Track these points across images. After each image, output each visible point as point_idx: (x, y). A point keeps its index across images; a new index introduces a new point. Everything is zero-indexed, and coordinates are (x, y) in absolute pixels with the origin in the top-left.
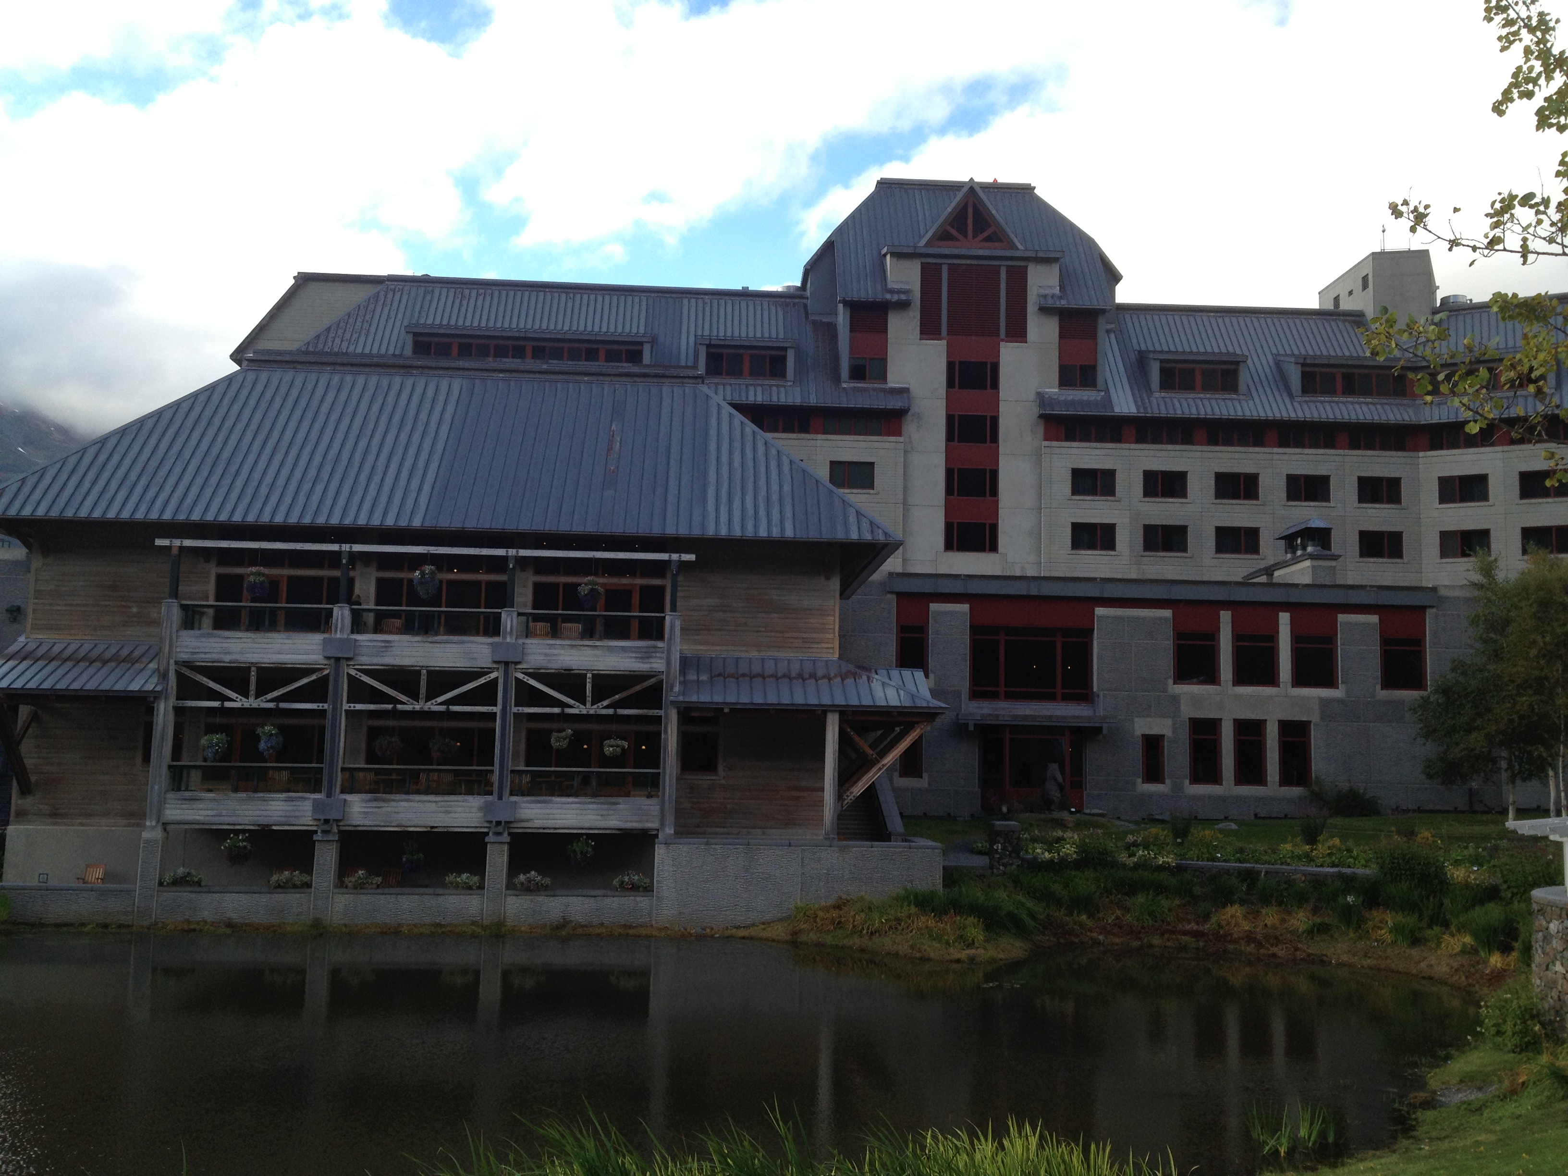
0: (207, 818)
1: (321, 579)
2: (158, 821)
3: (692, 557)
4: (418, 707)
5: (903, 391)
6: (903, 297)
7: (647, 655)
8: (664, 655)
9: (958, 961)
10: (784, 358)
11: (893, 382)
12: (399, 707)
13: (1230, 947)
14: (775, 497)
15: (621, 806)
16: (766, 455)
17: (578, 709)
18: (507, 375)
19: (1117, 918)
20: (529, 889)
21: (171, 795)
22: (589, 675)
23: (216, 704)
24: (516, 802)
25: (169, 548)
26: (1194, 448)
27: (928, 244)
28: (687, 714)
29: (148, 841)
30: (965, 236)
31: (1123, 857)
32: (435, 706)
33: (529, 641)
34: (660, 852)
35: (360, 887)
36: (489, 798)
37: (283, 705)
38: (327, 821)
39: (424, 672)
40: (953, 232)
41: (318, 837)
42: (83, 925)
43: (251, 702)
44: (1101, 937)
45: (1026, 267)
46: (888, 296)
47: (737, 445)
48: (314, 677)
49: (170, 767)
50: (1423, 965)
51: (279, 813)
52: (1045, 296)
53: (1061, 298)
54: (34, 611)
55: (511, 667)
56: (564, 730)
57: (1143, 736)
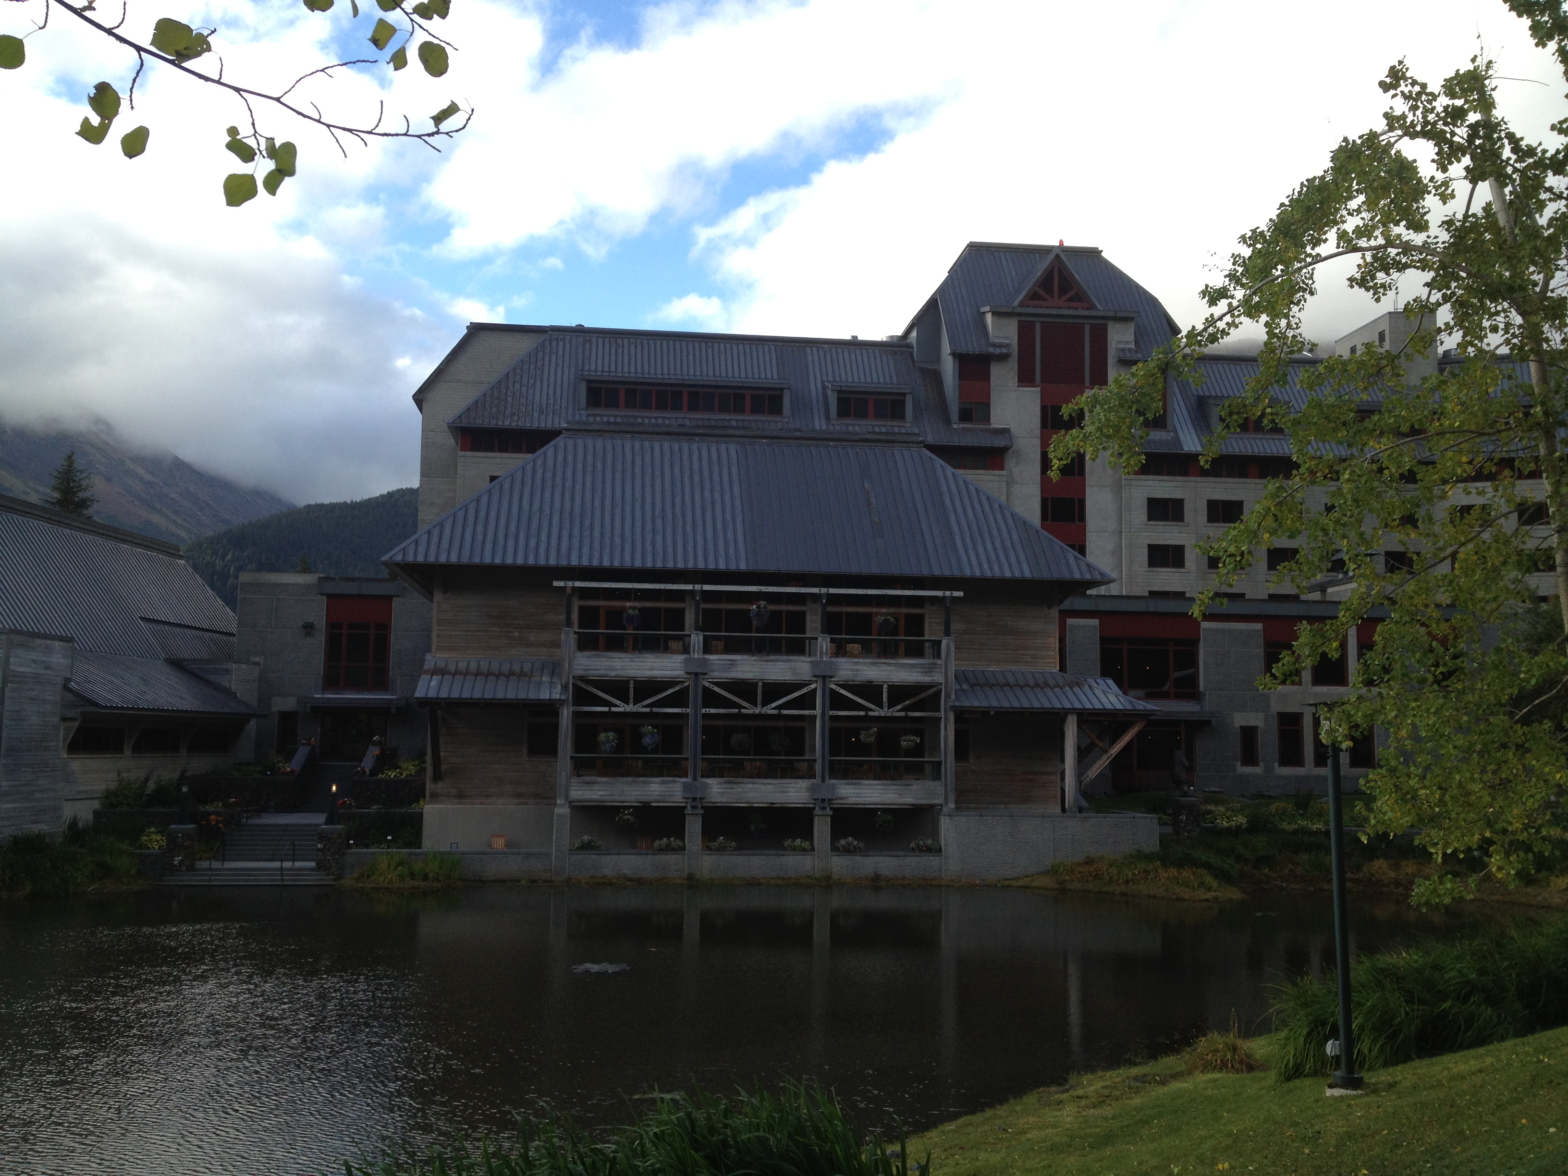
0: (603, 797)
1: (659, 609)
2: (566, 800)
3: (960, 594)
4: (757, 711)
5: (1005, 432)
6: (1004, 351)
7: (930, 669)
8: (943, 670)
10: (903, 403)
11: (996, 423)
12: (743, 711)
13: (1385, 890)
14: (1008, 544)
15: (914, 787)
17: (877, 712)
19: (1291, 870)
20: (848, 851)
21: (574, 780)
22: (885, 686)
23: (606, 709)
24: (834, 784)
25: (563, 589)
26: (1248, 480)
27: (1021, 305)
28: (962, 716)
29: (560, 816)
30: (1052, 297)
31: (1285, 825)
32: (770, 710)
33: (841, 660)
34: (945, 823)
35: (721, 849)
36: (814, 781)
37: (655, 710)
38: (694, 799)
39: (760, 684)
40: (1042, 293)
41: (689, 810)
42: (518, 881)
43: (630, 708)
44: (1284, 885)
45: (1106, 325)
46: (991, 350)
47: (966, 500)
48: (677, 688)
49: (572, 758)
50: (1540, 898)
51: (658, 793)
52: (1123, 350)
53: (1136, 352)
54: (438, 636)
55: (828, 679)
56: (870, 728)
57: (1241, 727)
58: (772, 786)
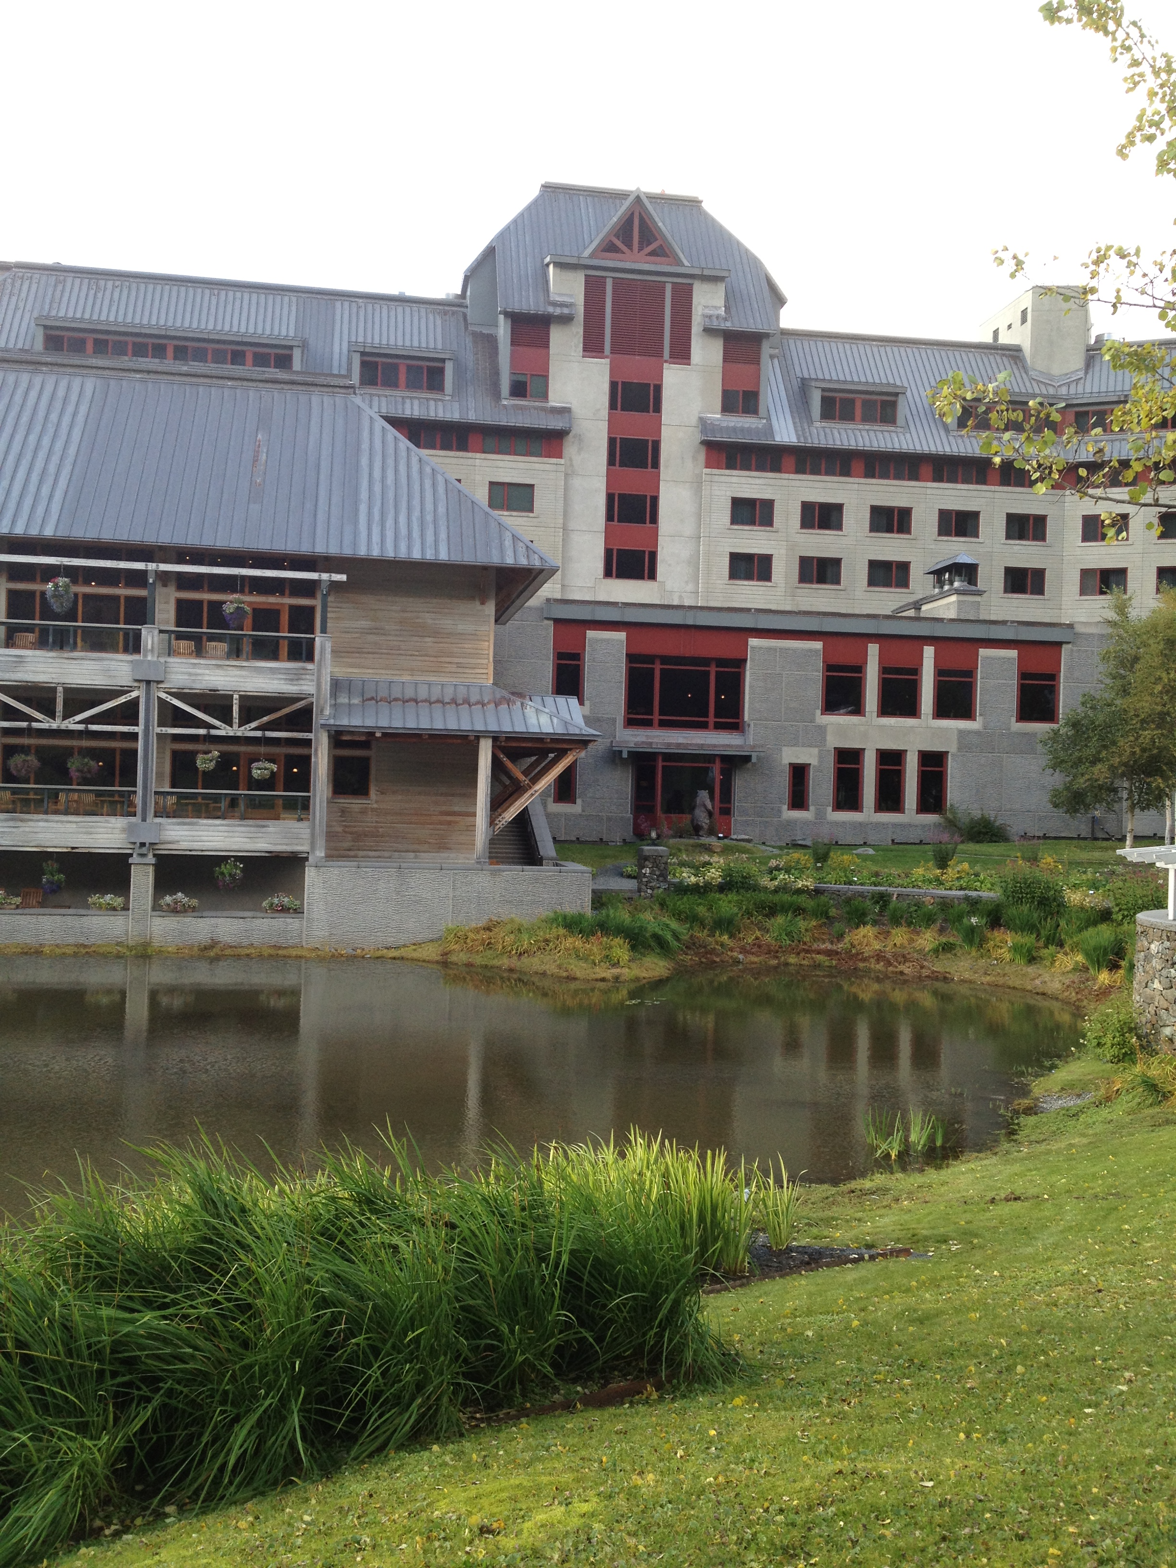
3: (343, 577)
4: (54, 726)
5: (565, 411)
6: (566, 311)
7: (296, 677)
8: (315, 677)
9: (603, 980)
10: (441, 371)
11: (555, 400)
12: (35, 725)
13: (861, 965)
14: (429, 518)
15: (271, 829)
16: (421, 472)
17: (224, 730)
18: (145, 376)
19: (757, 938)
20: (175, 910)
22: (236, 696)
24: (161, 824)
26: (851, 479)
27: (592, 256)
28: (338, 738)
30: (631, 249)
31: (765, 881)
32: (72, 724)
33: (171, 660)
34: (310, 874)
36: (132, 819)
39: (60, 689)
40: (618, 243)
44: (741, 956)
45: (691, 285)
46: (550, 309)
47: (390, 462)
50: (1037, 982)
52: (710, 317)
53: (726, 319)
55: (153, 686)
56: (210, 752)
57: (790, 764)
58: (74, 826)
